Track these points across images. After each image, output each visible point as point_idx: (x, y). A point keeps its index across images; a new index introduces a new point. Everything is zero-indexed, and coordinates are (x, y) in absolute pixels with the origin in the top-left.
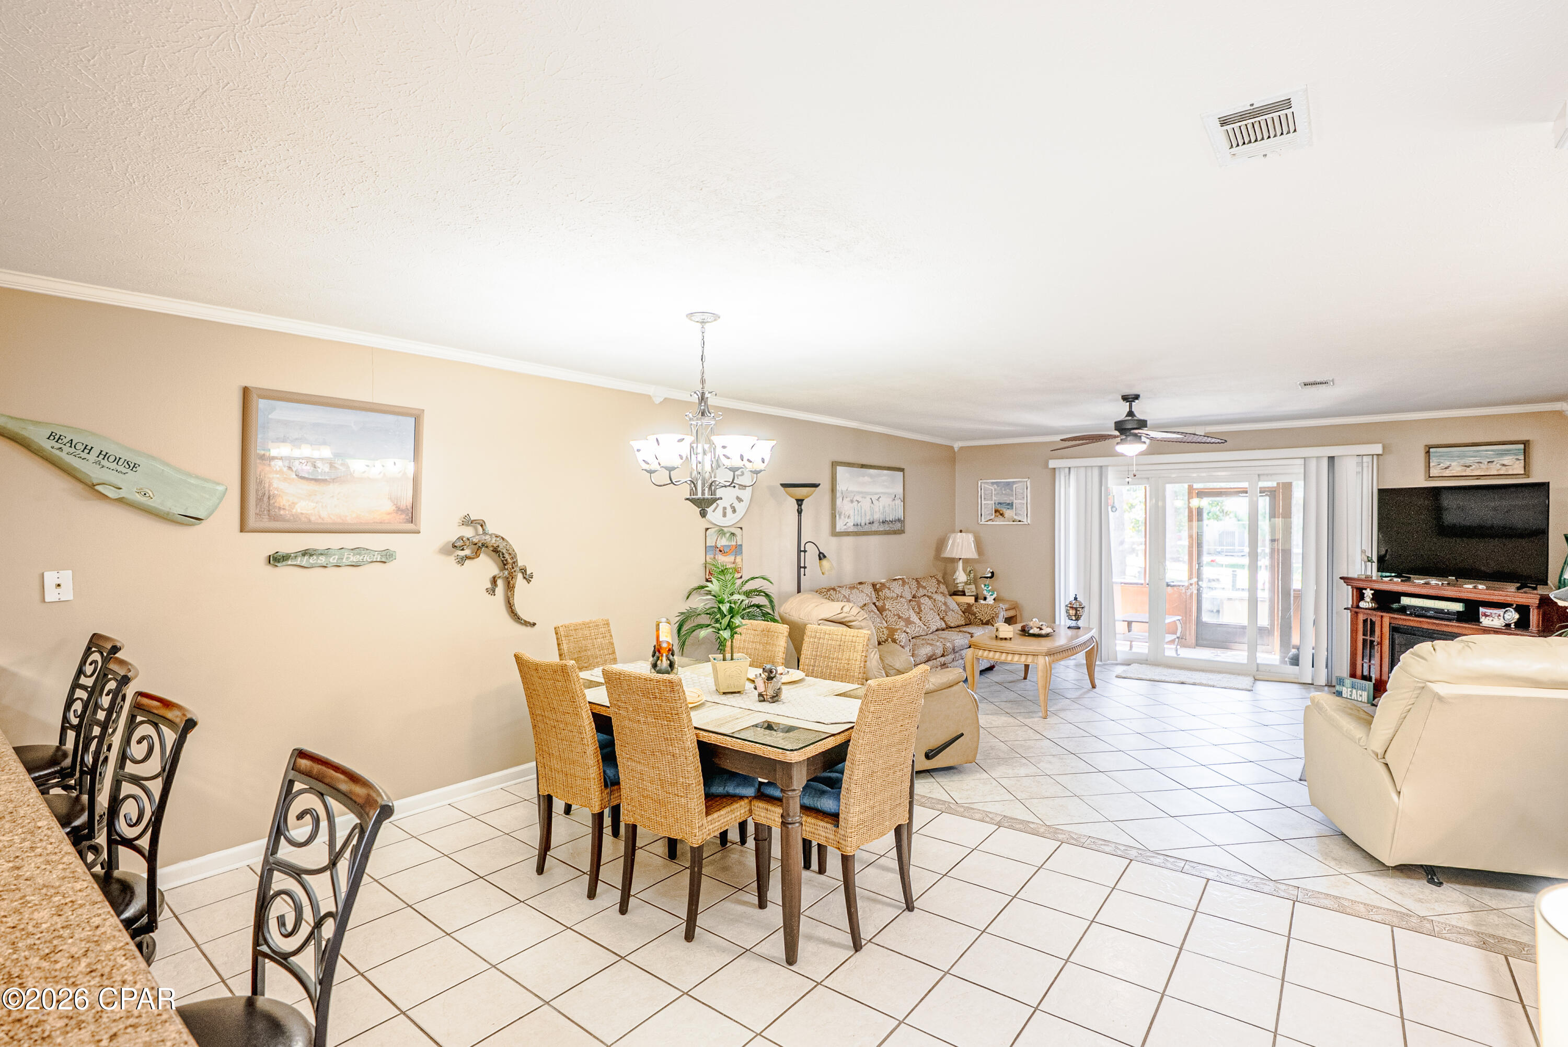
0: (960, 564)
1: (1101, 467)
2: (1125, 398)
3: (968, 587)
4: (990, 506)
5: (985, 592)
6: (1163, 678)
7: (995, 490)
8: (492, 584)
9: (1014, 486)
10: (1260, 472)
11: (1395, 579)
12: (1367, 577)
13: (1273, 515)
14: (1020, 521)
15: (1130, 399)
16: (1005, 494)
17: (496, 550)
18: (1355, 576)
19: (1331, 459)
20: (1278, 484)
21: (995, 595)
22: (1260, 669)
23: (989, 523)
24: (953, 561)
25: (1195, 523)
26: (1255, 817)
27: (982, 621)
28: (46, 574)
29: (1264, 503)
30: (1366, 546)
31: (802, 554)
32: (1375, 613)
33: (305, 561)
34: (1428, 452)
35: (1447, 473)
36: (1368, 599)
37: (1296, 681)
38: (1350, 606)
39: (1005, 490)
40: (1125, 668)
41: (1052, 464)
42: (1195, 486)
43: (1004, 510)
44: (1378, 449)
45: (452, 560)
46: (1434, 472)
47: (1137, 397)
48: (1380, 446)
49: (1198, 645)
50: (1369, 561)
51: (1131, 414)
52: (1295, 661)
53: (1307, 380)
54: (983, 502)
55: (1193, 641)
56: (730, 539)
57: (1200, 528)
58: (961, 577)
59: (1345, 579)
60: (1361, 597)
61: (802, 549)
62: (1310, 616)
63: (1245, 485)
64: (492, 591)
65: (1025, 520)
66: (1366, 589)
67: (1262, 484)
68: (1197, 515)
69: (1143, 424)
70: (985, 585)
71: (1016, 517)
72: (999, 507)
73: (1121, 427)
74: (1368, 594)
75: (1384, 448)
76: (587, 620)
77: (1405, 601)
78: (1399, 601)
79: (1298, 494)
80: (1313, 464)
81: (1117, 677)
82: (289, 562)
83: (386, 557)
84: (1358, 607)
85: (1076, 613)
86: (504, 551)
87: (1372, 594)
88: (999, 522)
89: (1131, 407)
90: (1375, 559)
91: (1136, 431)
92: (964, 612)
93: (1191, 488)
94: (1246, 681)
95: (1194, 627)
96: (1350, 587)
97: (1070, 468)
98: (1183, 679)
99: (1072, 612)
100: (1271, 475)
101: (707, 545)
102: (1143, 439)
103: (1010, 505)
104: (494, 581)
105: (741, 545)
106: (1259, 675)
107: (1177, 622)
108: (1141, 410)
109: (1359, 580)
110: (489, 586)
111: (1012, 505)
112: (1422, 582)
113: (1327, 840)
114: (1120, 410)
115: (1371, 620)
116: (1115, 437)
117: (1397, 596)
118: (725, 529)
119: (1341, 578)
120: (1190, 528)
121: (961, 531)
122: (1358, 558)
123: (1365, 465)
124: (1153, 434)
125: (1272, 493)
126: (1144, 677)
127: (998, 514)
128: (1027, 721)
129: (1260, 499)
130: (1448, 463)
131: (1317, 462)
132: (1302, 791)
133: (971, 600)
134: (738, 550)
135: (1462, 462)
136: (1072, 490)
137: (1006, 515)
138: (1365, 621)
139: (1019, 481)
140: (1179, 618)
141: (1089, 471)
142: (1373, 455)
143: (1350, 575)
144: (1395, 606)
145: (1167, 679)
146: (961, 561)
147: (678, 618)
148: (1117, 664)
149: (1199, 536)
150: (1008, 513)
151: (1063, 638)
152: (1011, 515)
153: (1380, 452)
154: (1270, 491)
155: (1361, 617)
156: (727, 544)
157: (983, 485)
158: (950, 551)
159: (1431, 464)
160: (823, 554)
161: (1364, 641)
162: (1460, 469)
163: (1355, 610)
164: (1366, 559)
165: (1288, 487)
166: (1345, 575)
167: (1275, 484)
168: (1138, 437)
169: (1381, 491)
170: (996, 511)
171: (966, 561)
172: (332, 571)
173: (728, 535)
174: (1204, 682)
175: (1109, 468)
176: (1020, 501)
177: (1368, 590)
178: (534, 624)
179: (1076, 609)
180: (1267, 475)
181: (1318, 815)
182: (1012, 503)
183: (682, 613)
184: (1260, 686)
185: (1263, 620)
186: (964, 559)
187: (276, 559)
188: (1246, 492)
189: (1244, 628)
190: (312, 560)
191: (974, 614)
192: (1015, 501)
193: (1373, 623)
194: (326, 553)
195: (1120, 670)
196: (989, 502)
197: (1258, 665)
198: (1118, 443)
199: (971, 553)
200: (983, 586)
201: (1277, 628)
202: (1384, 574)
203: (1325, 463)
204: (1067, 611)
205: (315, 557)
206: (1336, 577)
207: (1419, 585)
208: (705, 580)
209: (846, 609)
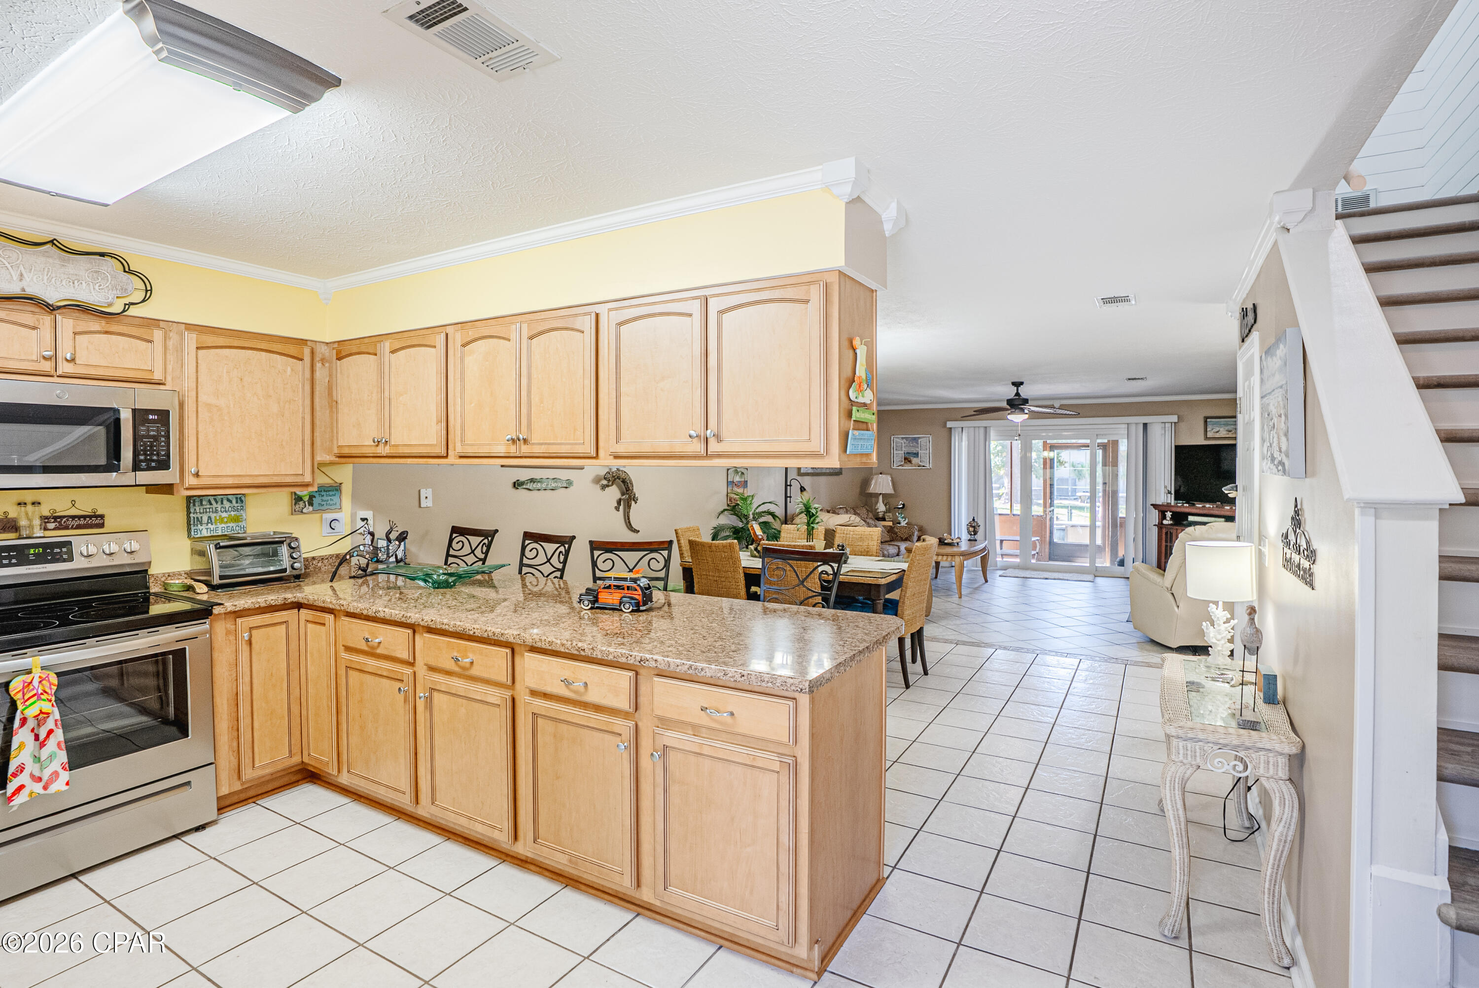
0: (881, 498)
1: (986, 427)
2: (1014, 384)
3: (888, 514)
4: (901, 455)
5: (900, 519)
6: (1033, 576)
7: (904, 443)
8: (618, 504)
9: (919, 440)
10: (1098, 433)
11: (1185, 505)
12: (1168, 503)
13: (1105, 464)
14: (924, 466)
15: (1017, 384)
16: (913, 446)
17: (624, 481)
18: (1161, 504)
19: (1145, 425)
20: (1109, 441)
21: (907, 521)
22: (1098, 569)
23: (900, 468)
24: (877, 495)
25: (1048, 471)
26: (1102, 637)
27: (902, 538)
28: (422, 490)
29: (1100, 453)
30: (1168, 483)
31: (789, 487)
32: (1172, 527)
33: (530, 486)
34: (1206, 422)
35: (1217, 435)
36: (1168, 519)
37: (1122, 576)
38: (1157, 524)
39: (912, 443)
40: (1004, 571)
41: (949, 424)
42: (1048, 441)
43: (912, 458)
44: (1174, 418)
45: (598, 487)
46: (1210, 435)
47: (1022, 383)
48: (1176, 417)
49: (1050, 559)
50: (1169, 493)
51: (1017, 394)
52: (1122, 563)
53: (1130, 378)
54: (895, 452)
55: (1047, 556)
56: (741, 477)
57: (1052, 474)
58: (881, 507)
59: (1155, 506)
60: (1164, 517)
61: (789, 484)
62: (1131, 536)
63: (1088, 441)
64: (617, 509)
65: (928, 465)
66: (1167, 512)
67: (1099, 441)
68: (1049, 464)
69: (1026, 401)
70: (899, 514)
71: (920, 464)
72: (907, 456)
73: (1010, 402)
74: (1169, 514)
75: (1178, 417)
76: (688, 526)
77: (1191, 518)
78: (1187, 519)
79: (1123, 447)
80: (1133, 428)
81: (1000, 576)
82: (524, 487)
83: (569, 484)
84: (1162, 523)
85: (974, 530)
86: (628, 482)
87: (1171, 515)
88: (908, 467)
89: (1017, 390)
90: (1173, 492)
91: (1022, 406)
92: (888, 532)
93: (1045, 443)
94: (1090, 577)
95: (1047, 546)
96: (1157, 511)
97: (962, 428)
98: (1047, 577)
99: (971, 529)
100: (1105, 435)
101: (729, 480)
102: (1026, 411)
103: (916, 455)
104: (619, 502)
105: (747, 481)
106: (1097, 573)
107: (1037, 542)
108: (1024, 392)
109: (1163, 505)
110: (616, 505)
111: (918, 455)
112: (1201, 506)
113: (1143, 644)
114: (1011, 392)
115: (1170, 532)
116: (1007, 410)
117: (1185, 515)
118: (738, 470)
119: (1152, 505)
120: (1045, 474)
121: (881, 474)
122: (1163, 491)
123: (1167, 429)
124: (1033, 408)
125: (1104, 447)
126: (1019, 576)
127: (906, 461)
128: (949, 600)
129: (1097, 451)
130: (1218, 429)
131: (1136, 427)
132: (1130, 626)
133: (891, 524)
134: (745, 484)
135: (1227, 428)
136: (964, 444)
137: (913, 462)
138: (1166, 533)
139: (923, 437)
140: (1038, 538)
141: (977, 429)
142: (1172, 423)
143: (1157, 503)
144: (1185, 522)
145: (1035, 577)
146: (881, 496)
147: (713, 531)
148: (997, 570)
149: (1052, 479)
150: (915, 460)
151: (964, 546)
152: (917, 461)
153: (1176, 421)
154: (1103, 446)
155: (1164, 531)
156: (739, 480)
157: (895, 439)
158: (873, 488)
159: (1208, 430)
160: (803, 487)
161: (1166, 546)
162: (1225, 432)
163: (1160, 526)
164: (1167, 492)
165: (1115, 443)
166: (1154, 503)
167: (1106, 441)
168: (1022, 410)
169: (1177, 447)
170: (905, 459)
171: (885, 496)
172: (542, 492)
173: (740, 473)
174: (1061, 578)
175: (991, 428)
176: (924, 452)
177: (1169, 512)
178: (639, 531)
179: (974, 527)
180: (1103, 435)
181: (1139, 634)
182: (918, 453)
183: (715, 528)
184: (1099, 580)
185: (1099, 541)
186: (883, 494)
187: (517, 485)
188: (1088, 446)
189: (1087, 546)
190: (535, 485)
191: (896, 533)
192: (920, 452)
193: (1171, 534)
194: (540, 481)
195: (1001, 572)
196: (900, 452)
197: (1096, 567)
198: (1009, 414)
199: (889, 490)
200: (897, 514)
201: (1108, 545)
202: (1179, 502)
203: (1141, 427)
204: (968, 529)
205: (536, 483)
206: (1148, 505)
207: (1199, 508)
208: (726, 505)
209: (852, 519)
